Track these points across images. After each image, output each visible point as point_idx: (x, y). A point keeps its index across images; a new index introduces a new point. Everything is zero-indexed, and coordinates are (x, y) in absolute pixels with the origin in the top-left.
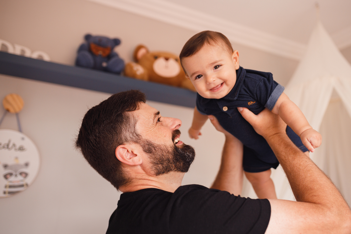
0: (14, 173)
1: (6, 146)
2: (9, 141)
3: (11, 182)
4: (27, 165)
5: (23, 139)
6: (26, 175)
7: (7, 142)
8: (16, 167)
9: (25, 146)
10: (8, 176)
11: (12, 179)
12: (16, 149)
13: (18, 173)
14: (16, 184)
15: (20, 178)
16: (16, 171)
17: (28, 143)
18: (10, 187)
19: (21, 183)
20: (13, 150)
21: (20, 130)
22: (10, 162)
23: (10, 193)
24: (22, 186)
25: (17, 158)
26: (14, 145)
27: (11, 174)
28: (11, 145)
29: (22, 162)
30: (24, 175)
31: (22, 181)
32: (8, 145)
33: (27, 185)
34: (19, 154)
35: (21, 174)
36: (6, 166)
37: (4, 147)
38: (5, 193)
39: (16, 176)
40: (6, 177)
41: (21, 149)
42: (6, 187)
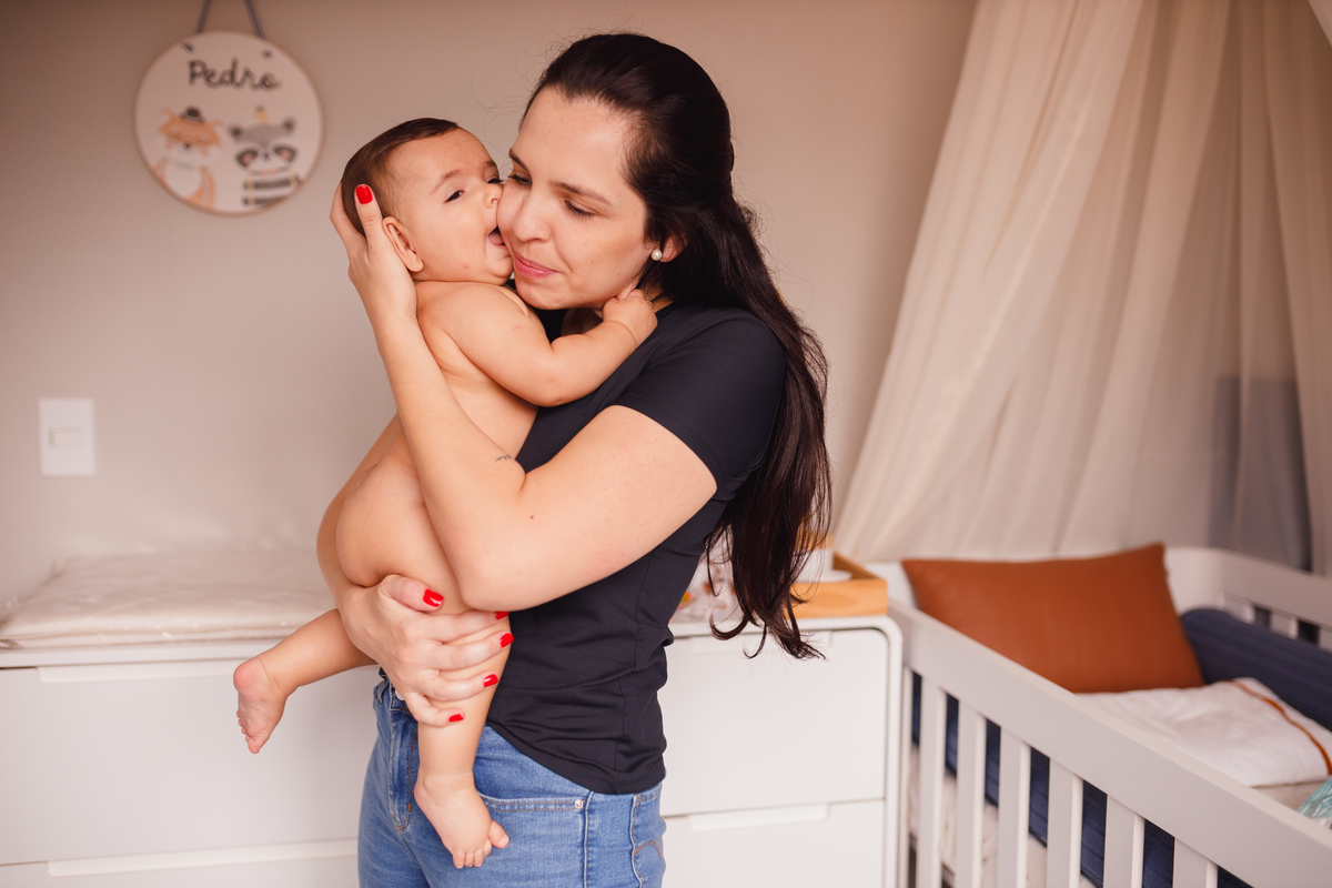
0: (261, 151)
1: (227, 78)
2: (235, 64)
3: (256, 173)
4: (289, 126)
5: (268, 54)
6: (291, 154)
7: (228, 67)
8: (263, 132)
9: (278, 76)
10: (247, 159)
11: (258, 164)
12: (255, 87)
13: (270, 150)
14: (270, 178)
15: (277, 162)
16: (265, 145)
17: (281, 66)
18: (258, 186)
19: (282, 176)
20: (247, 88)
21: (259, 32)
22: (247, 121)
23: (259, 201)
24: (285, 183)
25: (260, 109)
26: (247, 73)
27: (253, 154)
28: (239, 75)
29: (275, 118)
30: (286, 154)
31: (283, 169)
32: (232, 74)
33: (299, 182)
34: (263, 96)
35: (278, 150)
36: (236, 133)
37: (222, 81)
38: (246, 202)
39: (266, 156)
40: (242, 159)
41: (266, 83)
42: (246, 186)
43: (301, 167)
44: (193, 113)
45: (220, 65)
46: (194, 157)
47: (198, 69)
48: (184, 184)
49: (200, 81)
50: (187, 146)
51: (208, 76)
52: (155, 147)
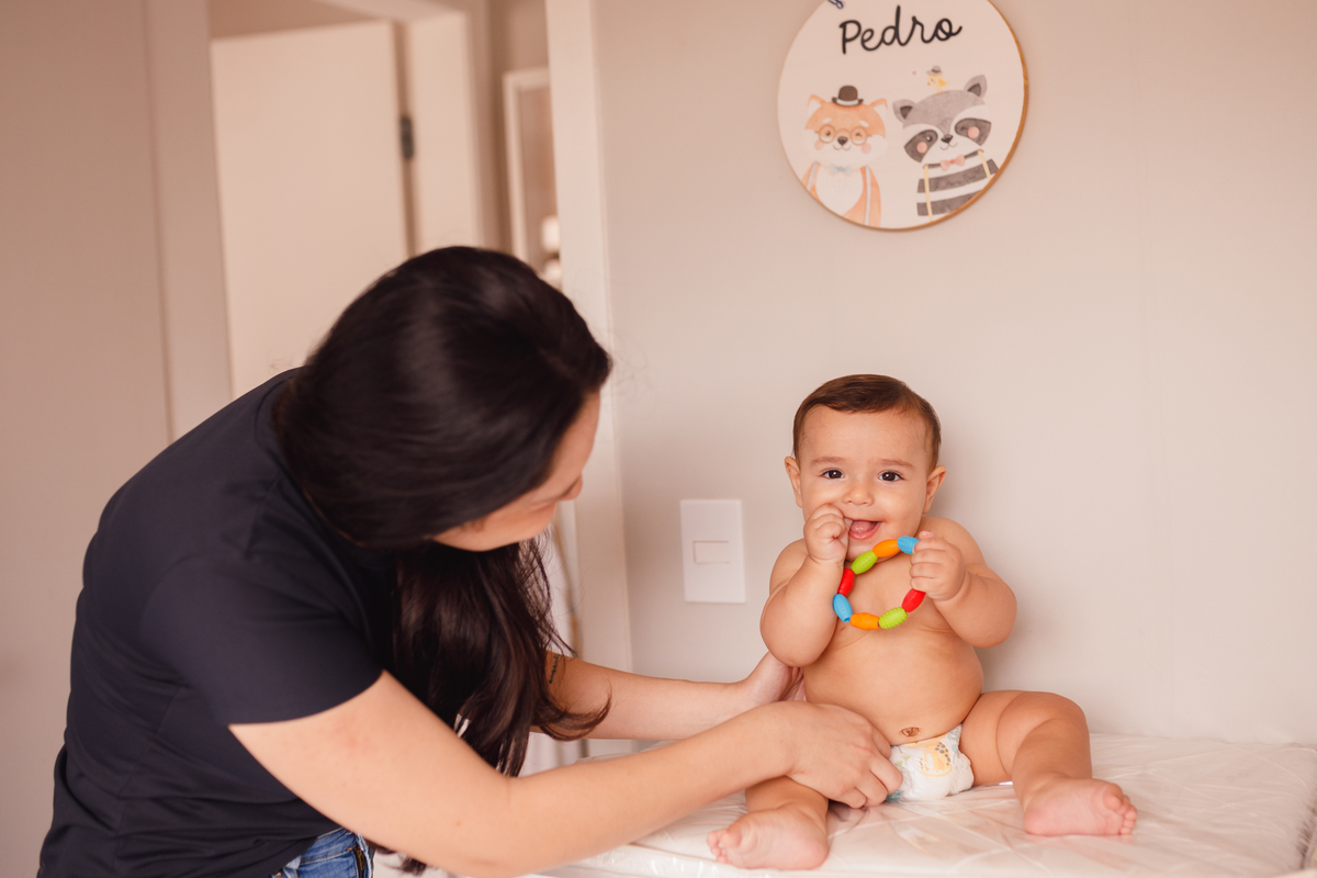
0: (940, 133)
1: (890, 36)
2: (898, 13)
3: (934, 165)
4: (976, 88)
6: (983, 127)
12: (927, 41)
13: (951, 129)
14: (955, 169)
15: (963, 144)
16: (943, 123)
18: (936, 184)
19: (970, 164)
22: (918, 92)
23: (938, 207)
24: (975, 175)
25: (936, 72)
26: (917, 22)
27: (929, 137)
28: (905, 28)
29: (957, 80)
30: (975, 132)
31: (972, 154)
32: (896, 28)
33: (993, 169)
35: (962, 128)
36: (905, 111)
37: (882, 42)
38: (922, 209)
39: (947, 140)
40: (913, 150)
41: (945, 31)
42: (921, 188)
43: (995, 148)
44: (848, 93)
45: (878, 20)
46: (852, 155)
47: (852, 30)
48: (841, 195)
49: (854, 46)
50: (842, 141)
51: (864, 36)
52: (803, 147)
